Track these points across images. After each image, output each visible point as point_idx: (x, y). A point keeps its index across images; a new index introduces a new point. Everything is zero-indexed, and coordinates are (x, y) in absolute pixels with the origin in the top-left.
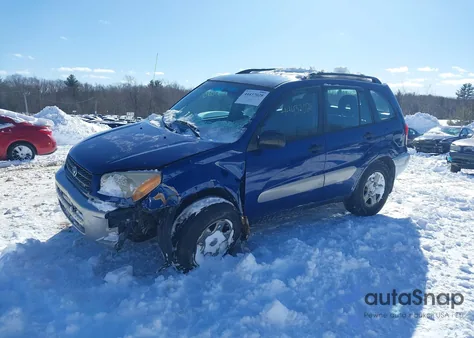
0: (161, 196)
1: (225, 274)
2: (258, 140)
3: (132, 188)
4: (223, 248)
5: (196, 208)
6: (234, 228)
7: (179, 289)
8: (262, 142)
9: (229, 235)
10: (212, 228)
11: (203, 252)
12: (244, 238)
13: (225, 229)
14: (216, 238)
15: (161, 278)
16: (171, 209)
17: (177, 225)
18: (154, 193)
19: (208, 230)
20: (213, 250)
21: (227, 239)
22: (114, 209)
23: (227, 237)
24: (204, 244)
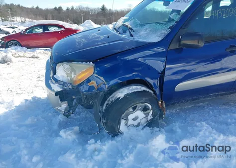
0: (93, 83)
1: (139, 146)
2: (180, 40)
3: (73, 76)
4: (144, 122)
5: (121, 94)
6: (153, 109)
7: (102, 153)
8: (183, 42)
9: (148, 114)
10: (134, 109)
11: (126, 124)
12: (161, 117)
13: (145, 109)
14: (138, 115)
15: (92, 141)
16: (101, 93)
17: (107, 104)
18: (88, 80)
19: (131, 110)
20: (136, 123)
21: (147, 116)
22: (61, 90)
23: (147, 115)
24: (127, 119)
